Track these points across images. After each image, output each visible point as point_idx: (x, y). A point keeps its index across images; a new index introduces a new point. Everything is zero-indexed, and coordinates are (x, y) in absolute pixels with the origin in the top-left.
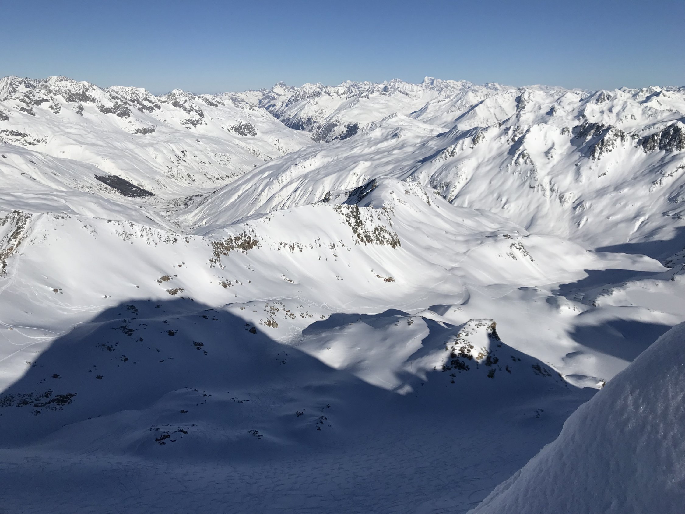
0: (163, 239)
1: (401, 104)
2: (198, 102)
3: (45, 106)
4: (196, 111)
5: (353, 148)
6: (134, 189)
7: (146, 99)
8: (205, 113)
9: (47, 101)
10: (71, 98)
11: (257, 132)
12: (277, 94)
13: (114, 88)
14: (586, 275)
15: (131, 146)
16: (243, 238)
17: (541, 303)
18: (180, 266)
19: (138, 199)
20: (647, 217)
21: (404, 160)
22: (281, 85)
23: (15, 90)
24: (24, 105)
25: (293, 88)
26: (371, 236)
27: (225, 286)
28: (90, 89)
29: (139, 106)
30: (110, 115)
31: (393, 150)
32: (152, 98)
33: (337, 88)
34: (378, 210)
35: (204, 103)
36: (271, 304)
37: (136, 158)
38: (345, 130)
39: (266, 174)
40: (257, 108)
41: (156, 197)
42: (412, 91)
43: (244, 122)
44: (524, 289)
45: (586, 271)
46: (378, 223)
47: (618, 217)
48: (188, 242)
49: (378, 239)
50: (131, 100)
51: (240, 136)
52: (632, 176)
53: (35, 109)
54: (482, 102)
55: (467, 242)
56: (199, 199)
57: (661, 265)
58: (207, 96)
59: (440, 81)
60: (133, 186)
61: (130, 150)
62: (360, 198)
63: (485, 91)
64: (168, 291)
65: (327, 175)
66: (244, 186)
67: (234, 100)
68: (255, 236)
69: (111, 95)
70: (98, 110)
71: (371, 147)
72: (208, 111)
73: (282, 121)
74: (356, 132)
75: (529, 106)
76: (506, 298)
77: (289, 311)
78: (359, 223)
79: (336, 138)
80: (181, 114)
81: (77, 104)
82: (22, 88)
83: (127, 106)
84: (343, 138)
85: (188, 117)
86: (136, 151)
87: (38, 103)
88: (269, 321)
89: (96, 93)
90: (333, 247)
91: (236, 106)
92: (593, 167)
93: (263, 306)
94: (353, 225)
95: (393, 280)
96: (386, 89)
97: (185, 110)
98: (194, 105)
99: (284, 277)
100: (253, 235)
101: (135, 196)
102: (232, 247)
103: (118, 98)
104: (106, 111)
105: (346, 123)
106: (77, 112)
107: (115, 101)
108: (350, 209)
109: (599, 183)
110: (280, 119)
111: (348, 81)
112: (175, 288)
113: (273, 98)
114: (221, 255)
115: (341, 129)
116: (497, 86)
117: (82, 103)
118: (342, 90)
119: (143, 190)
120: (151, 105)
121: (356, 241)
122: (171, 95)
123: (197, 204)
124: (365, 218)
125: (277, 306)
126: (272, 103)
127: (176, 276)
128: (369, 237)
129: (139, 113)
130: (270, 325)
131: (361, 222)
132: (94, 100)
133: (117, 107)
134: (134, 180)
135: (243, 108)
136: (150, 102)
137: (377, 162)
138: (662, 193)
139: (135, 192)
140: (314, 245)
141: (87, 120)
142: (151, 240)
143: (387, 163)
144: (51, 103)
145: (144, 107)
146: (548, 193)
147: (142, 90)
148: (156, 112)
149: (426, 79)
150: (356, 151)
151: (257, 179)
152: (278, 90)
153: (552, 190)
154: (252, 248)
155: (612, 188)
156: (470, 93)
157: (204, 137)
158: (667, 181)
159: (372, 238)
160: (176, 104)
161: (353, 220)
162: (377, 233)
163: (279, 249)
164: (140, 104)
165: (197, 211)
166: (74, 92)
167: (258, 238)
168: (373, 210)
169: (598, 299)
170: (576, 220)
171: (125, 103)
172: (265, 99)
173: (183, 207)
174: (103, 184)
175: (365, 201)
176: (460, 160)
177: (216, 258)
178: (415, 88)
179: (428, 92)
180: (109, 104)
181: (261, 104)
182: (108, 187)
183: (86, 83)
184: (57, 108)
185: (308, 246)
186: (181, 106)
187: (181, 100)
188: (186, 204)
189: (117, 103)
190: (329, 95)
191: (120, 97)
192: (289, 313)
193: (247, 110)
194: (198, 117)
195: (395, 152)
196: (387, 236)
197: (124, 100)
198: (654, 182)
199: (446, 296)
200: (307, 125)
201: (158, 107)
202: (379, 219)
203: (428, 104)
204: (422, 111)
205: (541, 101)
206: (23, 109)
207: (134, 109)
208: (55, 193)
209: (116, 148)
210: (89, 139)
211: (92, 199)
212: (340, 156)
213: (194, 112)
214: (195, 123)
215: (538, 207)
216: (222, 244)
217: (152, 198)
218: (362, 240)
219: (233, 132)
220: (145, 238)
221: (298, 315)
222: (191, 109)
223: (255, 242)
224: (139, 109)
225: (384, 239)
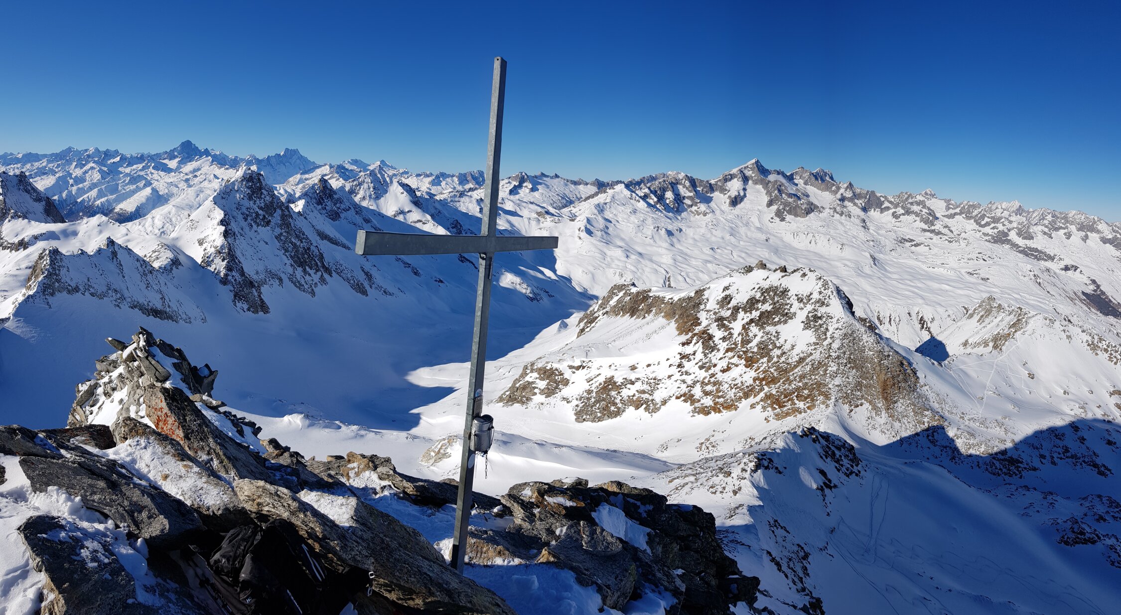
3: (1062, 232)
9: (1064, 229)
10: (1081, 228)
23: (1043, 219)
24: (1046, 230)
53: (1054, 234)
82: (1049, 218)
87: (1057, 229)
89: (1101, 226)
107: (1114, 234)
132: (1098, 232)
144: (1066, 231)
184: (1068, 236)
206: (1045, 233)
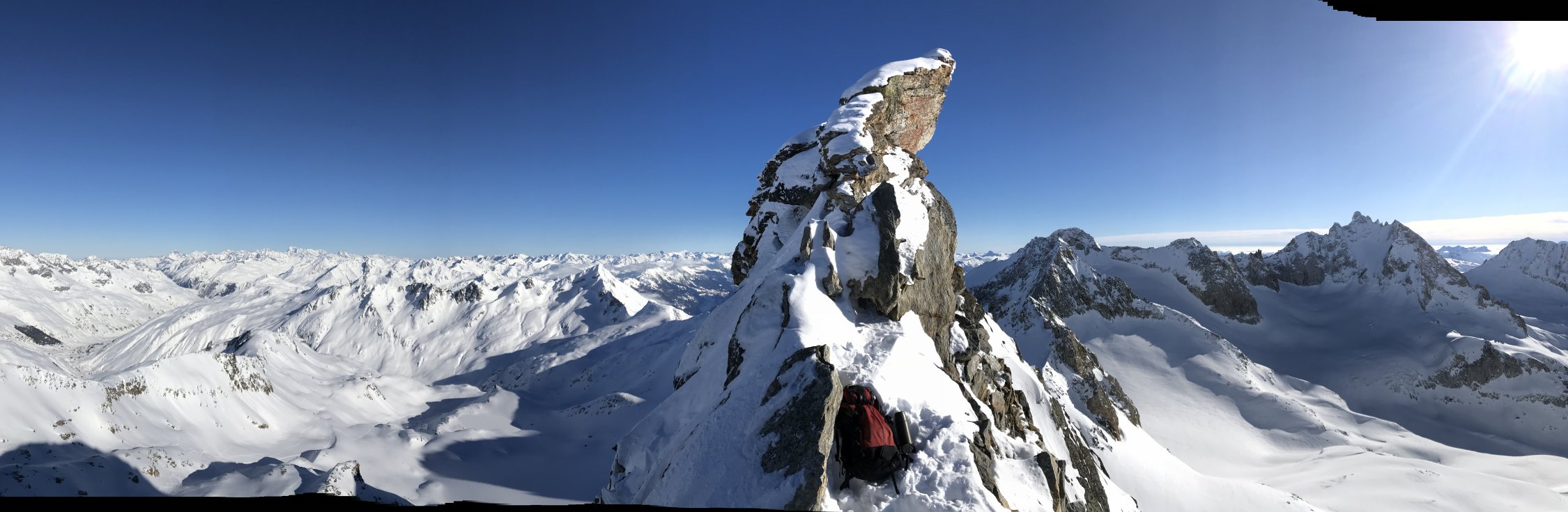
0: (63, 385)
1: (271, 268)
2: (108, 266)
4: (105, 273)
5: (231, 303)
6: (46, 338)
7: (66, 264)
8: (112, 274)
11: (153, 289)
12: (172, 260)
13: (43, 254)
14: (428, 407)
15: (49, 301)
16: (134, 384)
17: (394, 438)
18: (75, 410)
19: (48, 347)
20: (465, 352)
21: (275, 313)
22: (175, 252)
25: (184, 255)
26: (247, 383)
27: (113, 431)
28: (24, 255)
29: (60, 269)
30: (36, 275)
31: (265, 305)
32: (71, 263)
33: (218, 256)
34: (253, 358)
35: (112, 266)
36: (154, 451)
37: (51, 311)
38: (225, 288)
39: (158, 325)
40: (154, 271)
41: (63, 345)
42: (280, 257)
43: (143, 282)
44: (380, 426)
45: (428, 403)
46: (252, 371)
47: (446, 355)
48: (85, 387)
49: (253, 386)
50: (54, 264)
51: (139, 293)
52: (451, 321)
54: (336, 267)
55: (331, 386)
56: (99, 347)
57: (479, 391)
58: (116, 261)
59: (301, 249)
60: (45, 335)
61: (47, 304)
62: (237, 348)
63: (338, 258)
64: (61, 435)
65: (210, 326)
66: (138, 336)
67: (137, 264)
68: (145, 383)
69: (39, 260)
70: (27, 272)
71: (246, 303)
72: (115, 273)
73: (174, 281)
74: (234, 290)
75: (372, 271)
76: (366, 437)
77: (170, 459)
78: (236, 371)
79: (217, 294)
80: (93, 275)
81: (11, 267)
83: (51, 269)
84: (223, 294)
85: (98, 278)
86: (52, 305)
88: (151, 470)
90: (213, 394)
91: (138, 269)
92: (424, 316)
93: (146, 452)
94: (230, 373)
95: (268, 427)
96: (258, 256)
97: (97, 272)
98: (104, 269)
99: (168, 423)
100: (143, 381)
101: (45, 344)
102: (123, 393)
103: (44, 262)
104: (33, 272)
105: (225, 283)
106: (10, 274)
108: (228, 358)
109: (429, 328)
110: (174, 279)
111: (228, 250)
112: (67, 433)
113: (169, 263)
114: (113, 400)
115: (222, 287)
116: (346, 254)
117: (16, 267)
118: (223, 257)
119: (53, 339)
120: (70, 268)
121: (233, 388)
122: (87, 260)
123: (97, 352)
124: (241, 365)
125: (160, 453)
126: (167, 267)
127: (71, 420)
128: (245, 384)
129: (60, 274)
130: (151, 474)
131: (237, 369)
133: (42, 269)
134: (47, 329)
135: (143, 270)
136: (69, 265)
137: (250, 316)
138: (472, 333)
139: (47, 340)
140: (196, 391)
141: (17, 280)
142: (53, 385)
143: (260, 316)
145: (64, 269)
146: (392, 339)
147: (64, 257)
148: (73, 273)
149: (291, 248)
150: (234, 306)
151: (150, 329)
152: (173, 256)
153: (395, 336)
154: (141, 393)
155: (439, 332)
156: (326, 259)
157: (109, 294)
158: (474, 323)
159: (248, 385)
160: (90, 268)
161: (230, 368)
162: (252, 380)
163: (165, 394)
164: (61, 267)
165: (96, 358)
166: (11, 257)
167: (147, 384)
168: (248, 359)
169: (439, 428)
170: (416, 360)
171: (50, 266)
172: (162, 263)
173: (85, 354)
174: (20, 333)
175: (241, 350)
176: (321, 313)
177: (108, 403)
178: (282, 255)
179: (293, 259)
180: (36, 267)
181: (158, 268)
182: (24, 335)
183: (21, 251)
185: (191, 392)
186: (94, 269)
187: (94, 264)
188: (88, 351)
189: (43, 266)
190: (213, 260)
191: (46, 261)
192: (170, 462)
193: (146, 272)
194: (106, 278)
195: (267, 306)
196: (262, 383)
197: (49, 264)
198: (466, 326)
199: (316, 441)
200: (195, 284)
201: (75, 269)
202: (254, 367)
203: (292, 267)
204: (288, 273)
205: (381, 267)
207: (55, 271)
209: (36, 303)
210: (16, 295)
211: (9, 347)
212: (220, 310)
213: (104, 274)
214: (104, 282)
215: (386, 351)
216: (114, 390)
217: (60, 346)
218: (238, 386)
219: (134, 290)
220: (48, 383)
221: (179, 463)
222: (102, 271)
223: (144, 389)
224: (60, 271)
225: (259, 385)
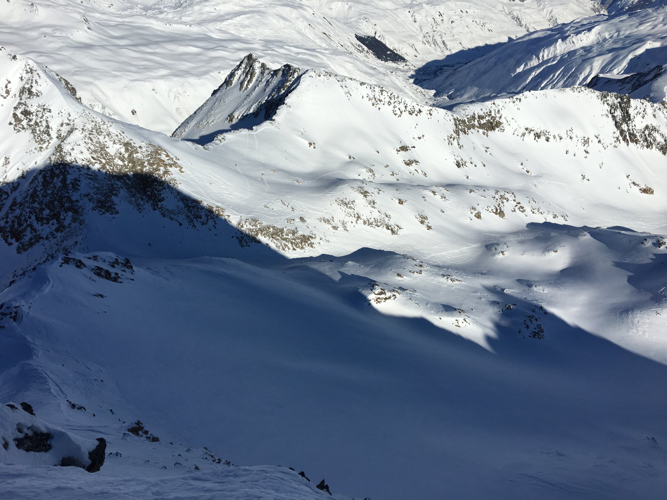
5: (642, 23)
18: (419, 138)
19: (390, 64)
26: (638, 135)
27: (458, 165)
34: (655, 105)
36: (502, 194)
37: (396, 20)
41: (407, 63)
46: (649, 121)
48: (431, 114)
49: (646, 140)
56: (449, 70)
61: (391, 11)
64: (404, 161)
65: (600, 55)
68: (500, 117)
74: (650, 4)
77: (519, 203)
79: (622, 9)
88: (496, 210)
90: (586, 142)
94: (617, 118)
95: (652, 192)
99: (521, 167)
100: (498, 115)
101: (388, 60)
102: (473, 126)
108: (619, 100)
112: (410, 160)
114: (461, 132)
119: (397, 55)
121: (617, 138)
124: (636, 111)
125: (507, 196)
127: (414, 147)
128: (635, 136)
130: (496, 214)
131: (629, 116)
134: (390, 43)
139: (389, 56)
140: (564, 136)
150: (645, 27)
154: (494, 130)
162: (647, 132)
163: (524, 135)
167: (503, 120)
168: (649, 104)
173: (432, 77)
174: (362, 44)
177: (455, 135)
182: (366, 48)
185: (557, 137)
188: (435, 74)
192: (519, 206)
196: (659, 139)
202: (654, 116)
208: (319, 50)
212: (621, 33)
216: (464, 121)
217: (404, 64)
218: (625, 139)
220: (392, 105)
221: (528, 209)
223: (498, 124)
225: (655, 140)
